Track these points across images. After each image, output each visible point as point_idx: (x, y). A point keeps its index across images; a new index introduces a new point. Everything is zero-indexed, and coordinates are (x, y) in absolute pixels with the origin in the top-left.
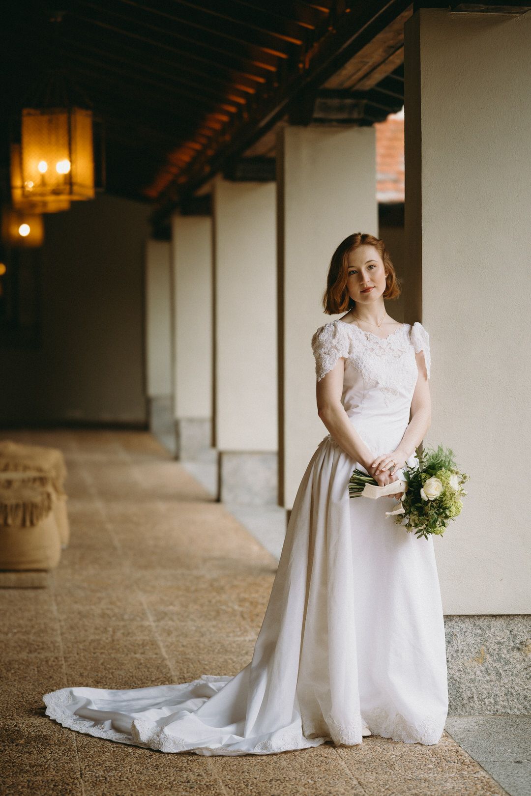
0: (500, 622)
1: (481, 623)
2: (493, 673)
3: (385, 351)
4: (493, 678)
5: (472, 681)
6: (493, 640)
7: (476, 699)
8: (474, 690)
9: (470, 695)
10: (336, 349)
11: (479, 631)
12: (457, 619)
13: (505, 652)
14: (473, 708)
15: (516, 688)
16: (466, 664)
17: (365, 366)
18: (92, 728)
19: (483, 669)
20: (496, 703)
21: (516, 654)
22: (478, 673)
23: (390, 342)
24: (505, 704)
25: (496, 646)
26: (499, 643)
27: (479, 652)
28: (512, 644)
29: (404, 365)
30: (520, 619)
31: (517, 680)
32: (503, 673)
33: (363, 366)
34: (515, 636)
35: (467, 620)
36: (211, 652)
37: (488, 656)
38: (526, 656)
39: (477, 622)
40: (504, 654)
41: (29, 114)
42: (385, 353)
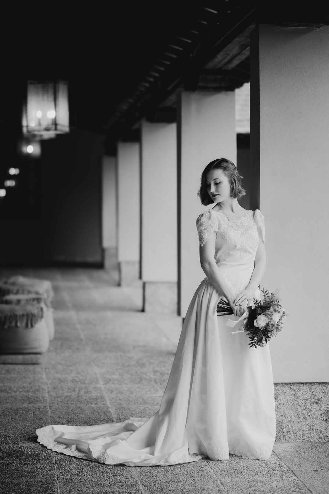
0: (306, 387)
1: (294, 387)
2: (302, 417)
3: (239, 227)
4: (302, 420)
5: (290, 422)
6: (301, 397)
7: (291, 432)
8: (290, 427)
9: (288, 430)
10: (211, 226)
11: (294, 392)
12: (281, 385)
13: (309, 404)
14: (289, 438)
15: (315, 426)
16: (286, 412)
17: (228, 236)
18: (65, 449)
19: (296, 415)
20: (303, 435)
21: (315, 406)
22: (293, 417)
23: (243, 221)
24: (309, 435)
25: (304, 401)
26: (305, 399)
27: (293, 405)
28: (313, 400)
29: (251, 235)
30: (318, 385)
31: (316, 421)
32: (308, 417)
33: (227, 236)
34: (315, 395)
35: (286, 386)
36: (136, 404)
37: (299, 407)
38: (321, 407)
39: (292, 387)
40: (308, 405)
41: (31, 83)
42: (240, 228)
